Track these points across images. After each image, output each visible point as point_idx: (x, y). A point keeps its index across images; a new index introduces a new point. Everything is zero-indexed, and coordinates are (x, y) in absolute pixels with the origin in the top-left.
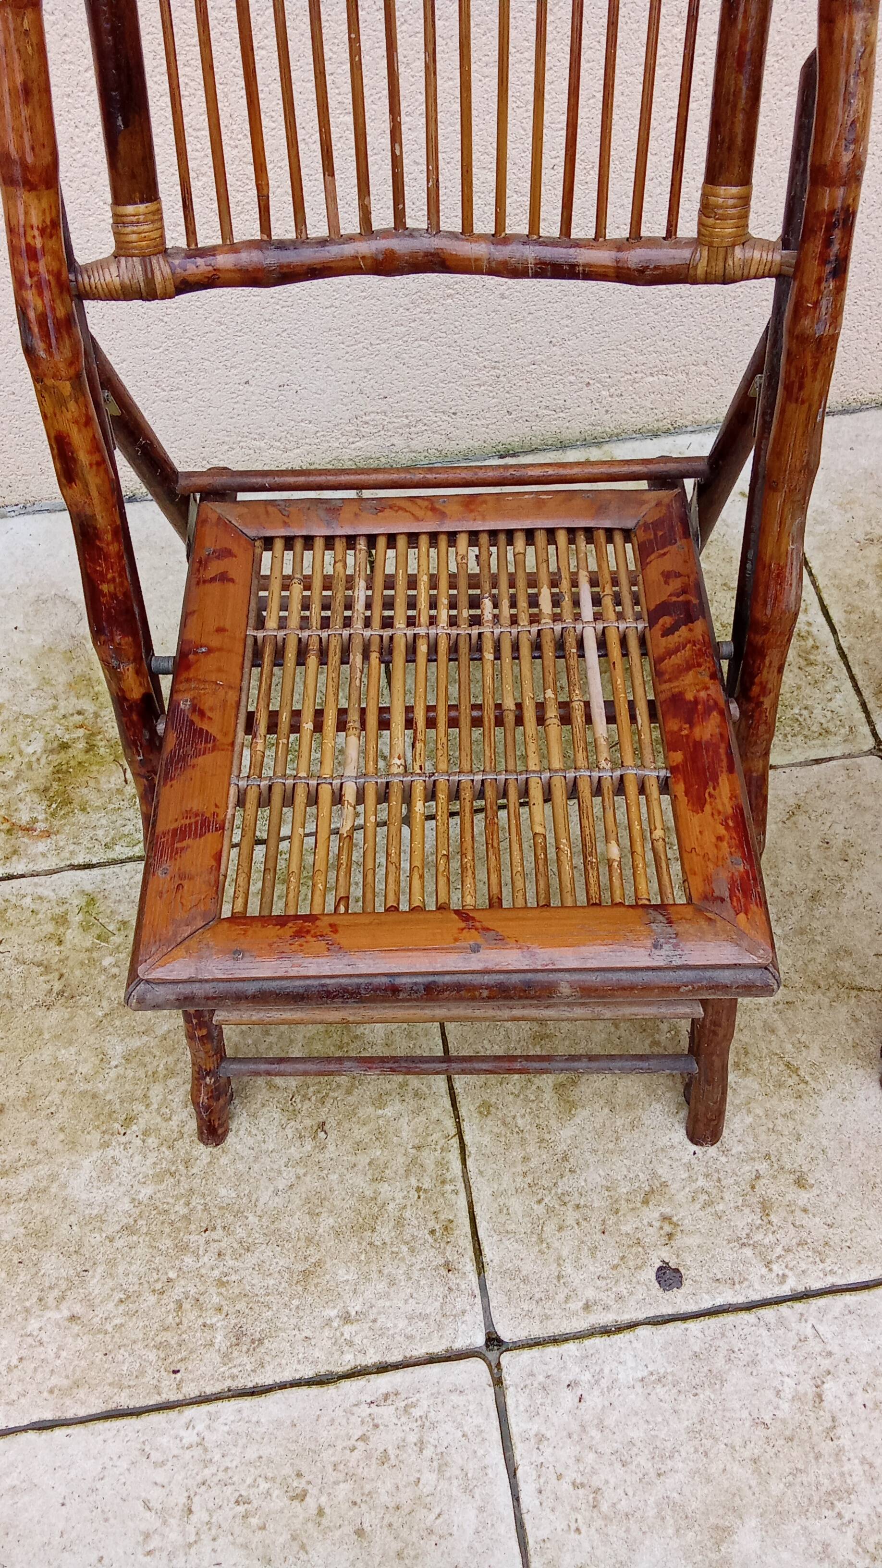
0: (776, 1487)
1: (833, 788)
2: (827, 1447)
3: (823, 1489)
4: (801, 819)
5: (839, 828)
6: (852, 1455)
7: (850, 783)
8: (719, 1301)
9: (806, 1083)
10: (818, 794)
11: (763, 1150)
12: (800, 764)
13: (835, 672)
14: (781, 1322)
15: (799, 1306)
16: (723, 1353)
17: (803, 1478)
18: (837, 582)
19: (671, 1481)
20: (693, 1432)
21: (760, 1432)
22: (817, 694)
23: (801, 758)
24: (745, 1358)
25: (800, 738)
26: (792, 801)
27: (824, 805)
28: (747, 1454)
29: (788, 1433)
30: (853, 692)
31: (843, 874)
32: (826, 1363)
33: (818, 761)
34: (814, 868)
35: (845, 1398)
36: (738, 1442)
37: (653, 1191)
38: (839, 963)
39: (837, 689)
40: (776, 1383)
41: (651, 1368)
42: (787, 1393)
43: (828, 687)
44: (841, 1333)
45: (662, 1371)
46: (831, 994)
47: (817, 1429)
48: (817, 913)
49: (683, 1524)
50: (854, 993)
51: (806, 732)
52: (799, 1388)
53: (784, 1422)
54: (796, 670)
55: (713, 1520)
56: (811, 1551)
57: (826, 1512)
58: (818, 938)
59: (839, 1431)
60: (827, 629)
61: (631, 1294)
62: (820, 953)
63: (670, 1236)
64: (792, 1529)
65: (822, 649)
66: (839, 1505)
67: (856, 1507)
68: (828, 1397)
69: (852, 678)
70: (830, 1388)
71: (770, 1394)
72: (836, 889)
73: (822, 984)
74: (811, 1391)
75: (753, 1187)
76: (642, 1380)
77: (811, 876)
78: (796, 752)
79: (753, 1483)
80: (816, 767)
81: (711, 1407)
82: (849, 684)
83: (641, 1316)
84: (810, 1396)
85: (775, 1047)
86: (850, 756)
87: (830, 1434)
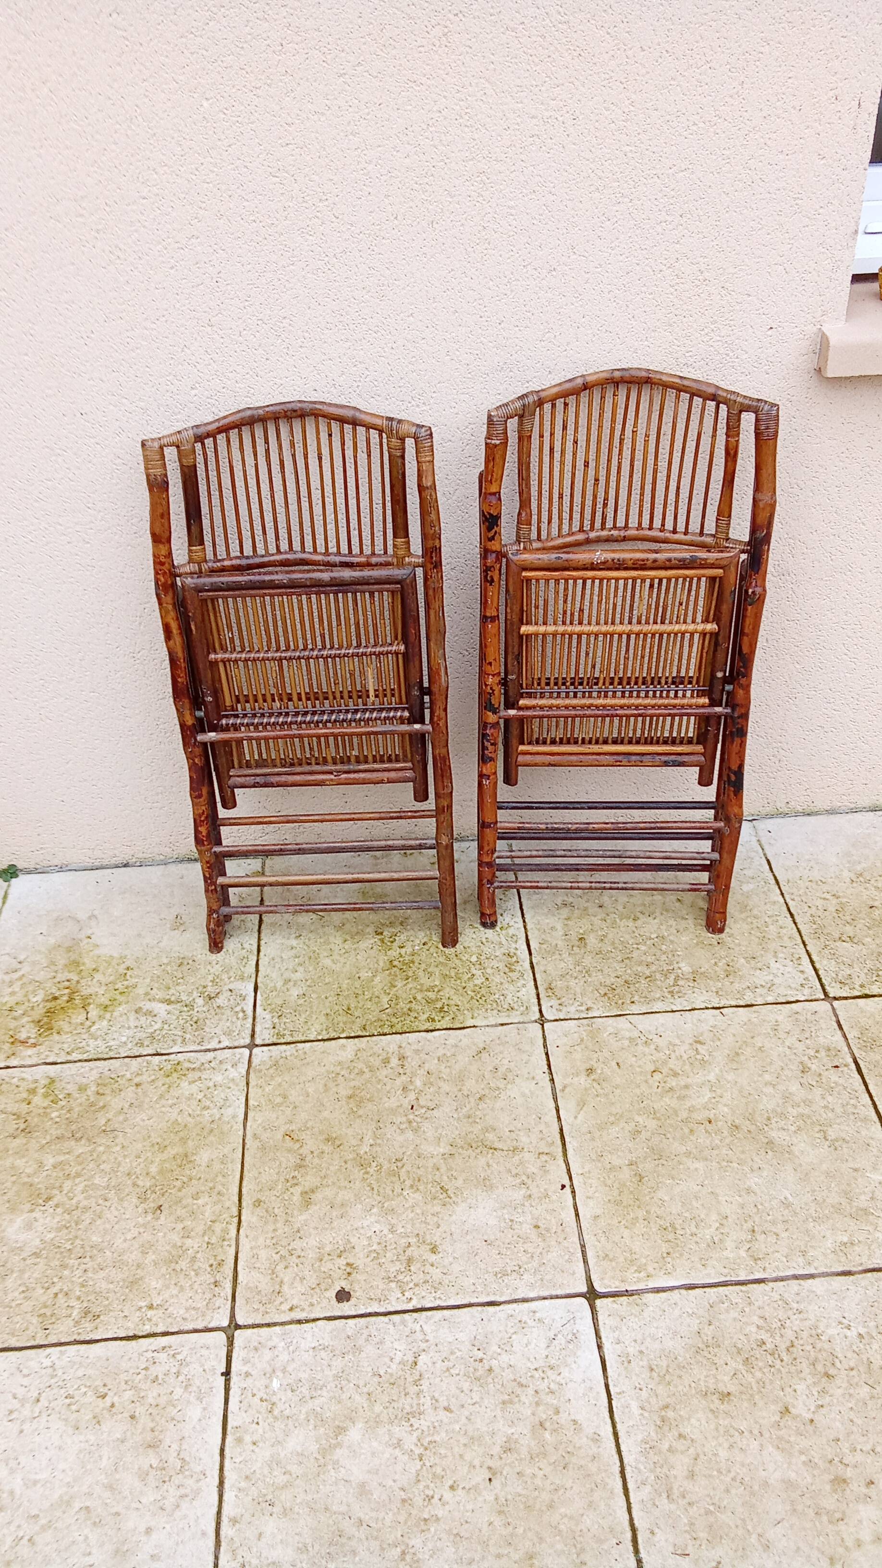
0: (378, 1408)
1: (507, 1039)
2: (413, 1389)
3: (405, 1411)
4: (484, 1055)
5: (505, 1062)
6: (426, 1395)
7: (518, 1037)
8: (369, 1310)
9: (451, 1198)
10: (498, 1042)
11: (416, 1232)
12: (492, 1026)
13: (525, 977)
14: (403, 1323)
15: (415, 1315)
16: (364, 1336)
17: (395, 1405)
18: (538, 927)
19: (317, 1402)
20: (337, 1377)
21: (376, 1379)
22: (512, 988)
23: (494, 1023)
24: (377, 1340)
25: (495, 1012)
26: (481, 1046)
27: (501, 1048)
28: (365, 1390)
29: (392, 1381)
30: (533, 987)
31: (502, 1086)
32: (424, 1346)
33: (502, 1025)
34: (485, 1082)
35: (430, 1365)
36: (361, 1383)
37: (345, 1251)
38: (487, 1134)
39: (524, 986)
40: (392, 1355)
41: (320, 1342)
42: (397, 1359)
43: (519, 984)
44: (436, 1331)
45: (326, 1344)
46: (478, 1151)
47: (410, 1379)
48: (480, 1107)
49: (319, 1423)
50: (491, 1151)
51: (500, 1008)
52: (405, 1358)
53: (391, 1375)
54: (502, 974)
55: (337, 1423)
56: (390, 1443)
57: (404, 1423)
58: (478, 1120)
59: (422, 1382)
60: (527, 952)
61: (319, 1303)
62: (477, 1129)
63: (349, 1274)
64: (381, 1431)
65: (521, 963)
66: (412, 1420)
67: (422, 1422)
68: (420, 1363)
69: (535, 980)
70: (423, 1359)
71: (387, 1360)
72: (495, 1094)
73: (474, 1145)
74: (411, 1359)
75: (404, 1251)
76: (314, 1348)
77: (482, 1086)
78: (491, 1019)
79: (365, 1405)
80: (500, 1028)
81: (350, 1365)
82: (532, 983)
83: (322, 1316)
84: (410, 1362)
85: (437, 1178)
86: (523, 1023)
87: (416, 1383)
